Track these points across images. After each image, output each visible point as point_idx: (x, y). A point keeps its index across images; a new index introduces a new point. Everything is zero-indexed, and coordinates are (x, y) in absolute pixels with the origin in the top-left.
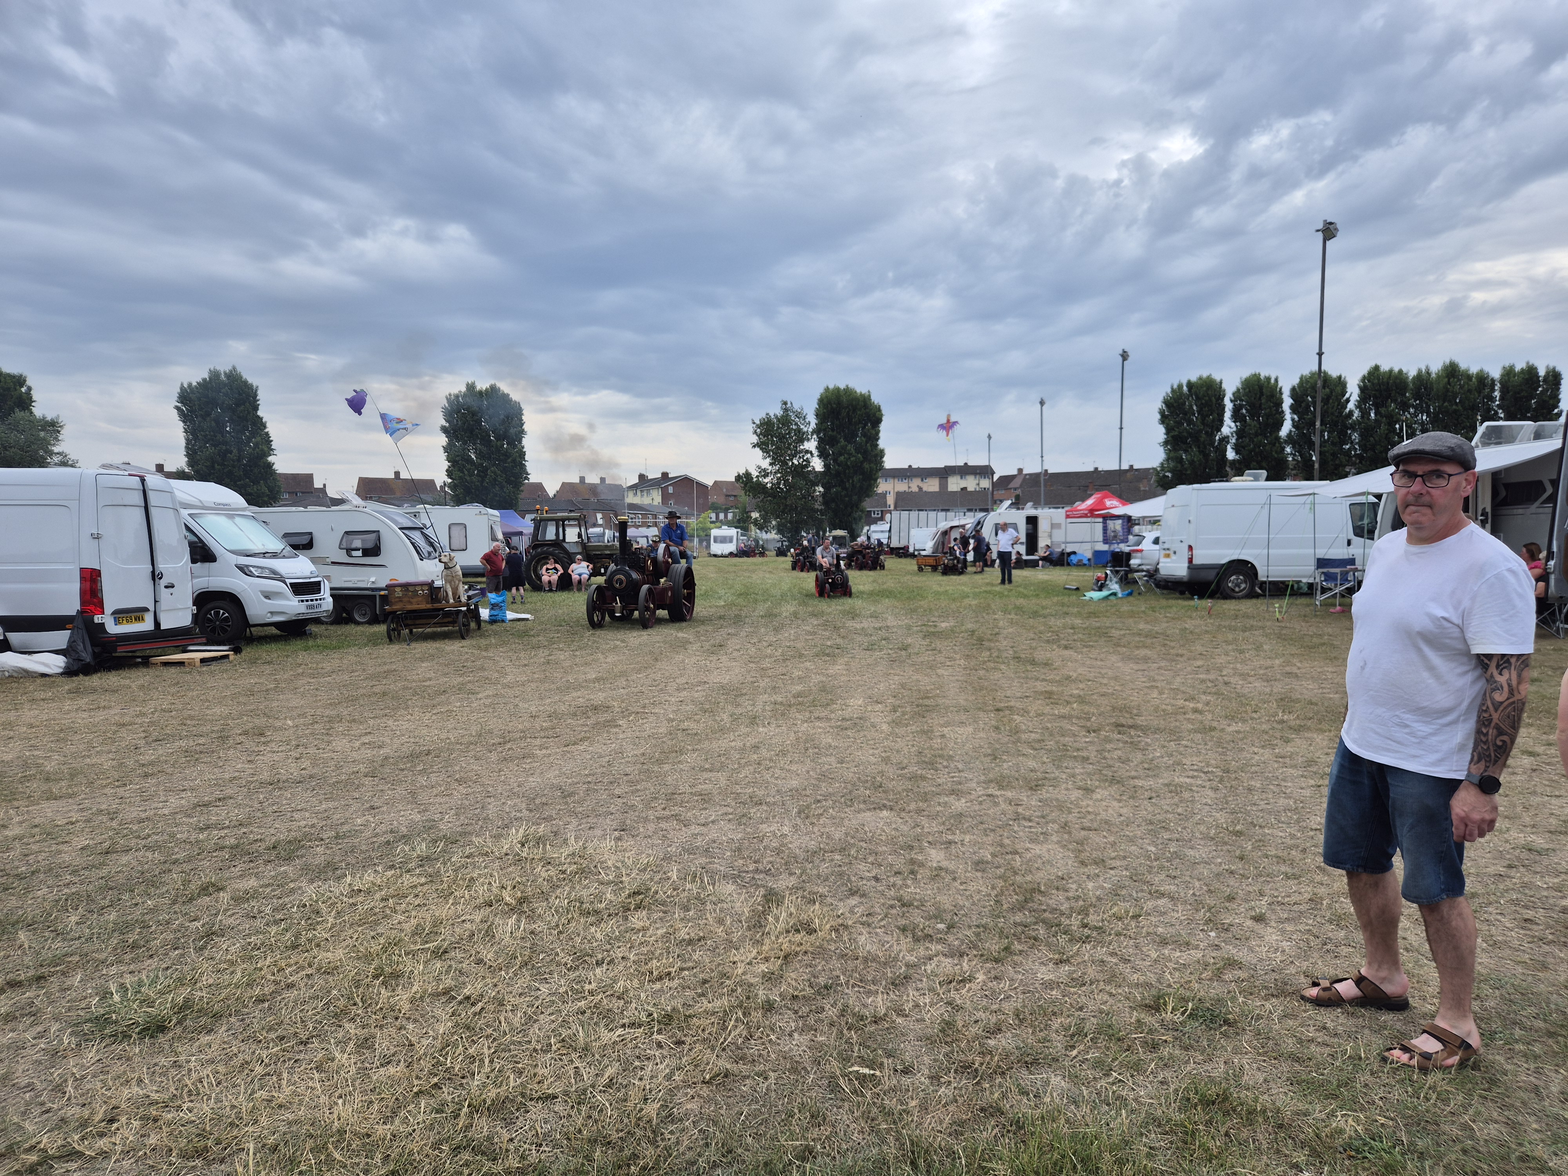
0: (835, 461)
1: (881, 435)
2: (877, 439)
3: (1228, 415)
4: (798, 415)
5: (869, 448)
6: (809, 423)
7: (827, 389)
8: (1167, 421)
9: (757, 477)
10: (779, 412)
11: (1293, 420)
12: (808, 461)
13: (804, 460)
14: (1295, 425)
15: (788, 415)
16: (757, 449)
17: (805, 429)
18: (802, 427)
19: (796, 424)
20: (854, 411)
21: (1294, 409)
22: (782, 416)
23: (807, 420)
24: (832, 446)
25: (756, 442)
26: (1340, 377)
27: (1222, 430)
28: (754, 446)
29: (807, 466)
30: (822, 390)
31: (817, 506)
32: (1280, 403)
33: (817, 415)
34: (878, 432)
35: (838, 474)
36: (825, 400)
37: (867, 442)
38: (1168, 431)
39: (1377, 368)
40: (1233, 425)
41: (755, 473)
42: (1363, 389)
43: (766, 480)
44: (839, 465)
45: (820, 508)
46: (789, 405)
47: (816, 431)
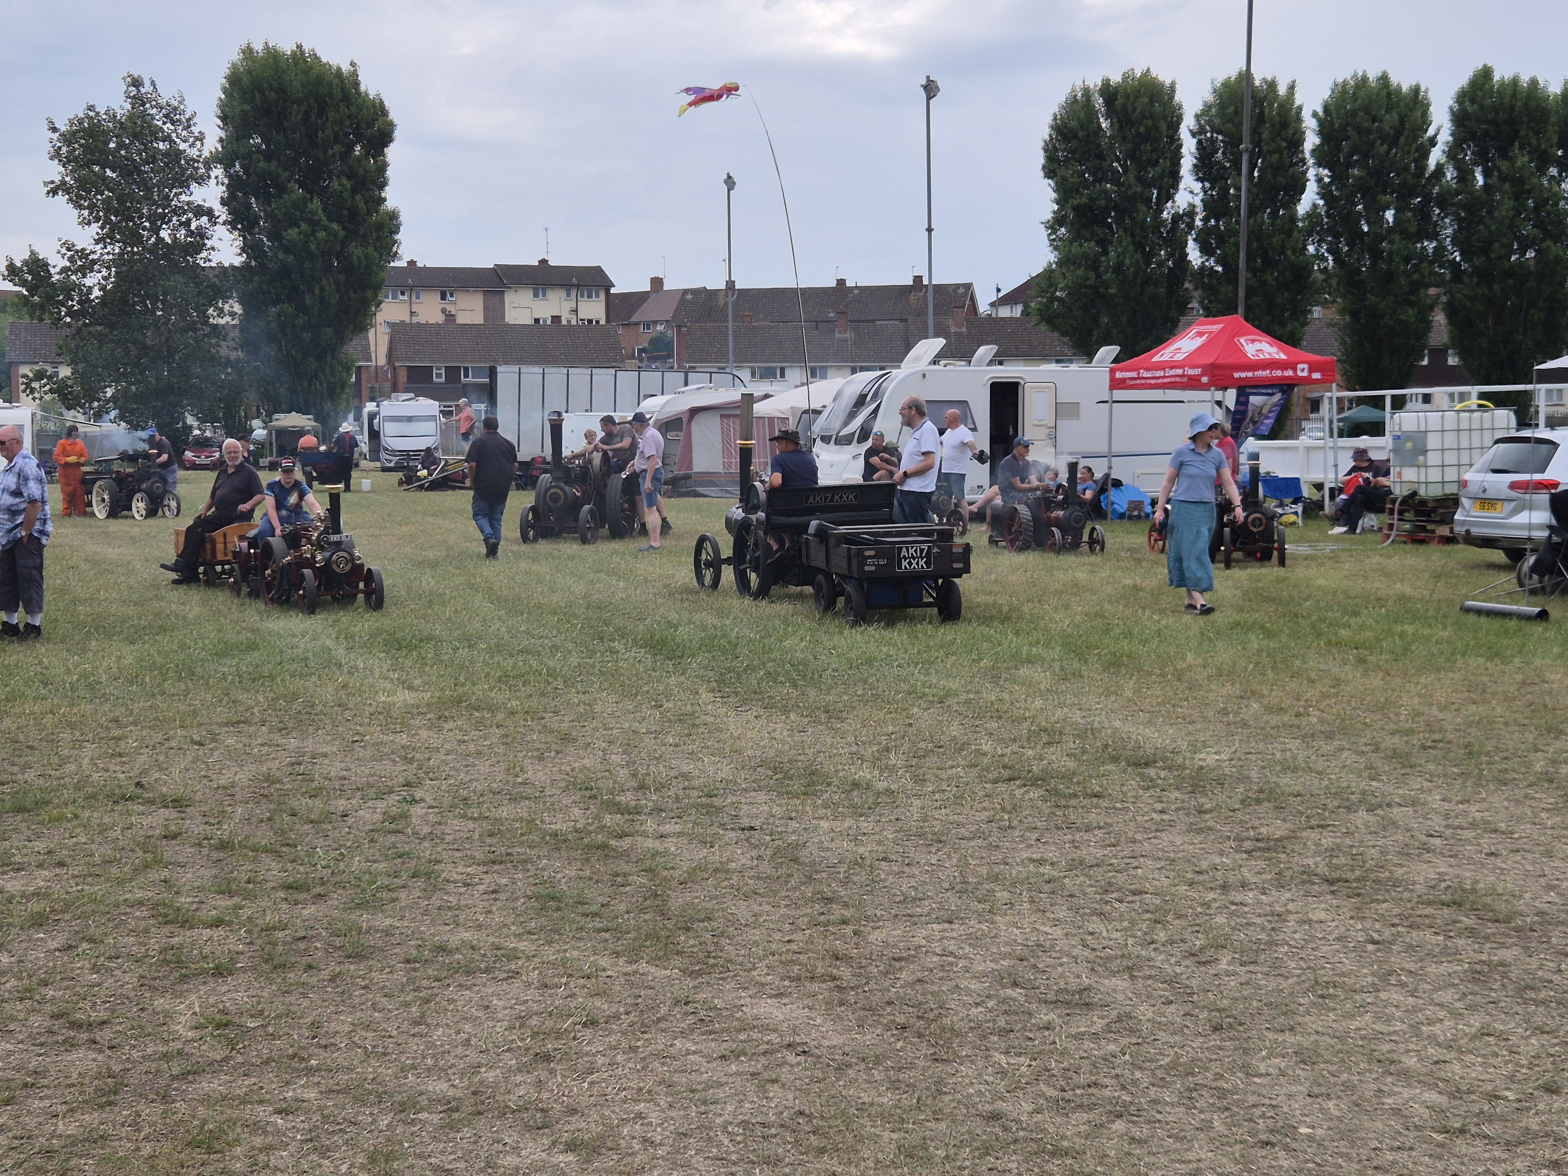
0: (274, 236)
1: (390, 172)
2: (382, 185)
3: (1187, 163)
4: (172, 114)
5: (362, 205)
6: (201, 138)
7: (248, 52)
8: (1061, 172)
9: (64, 270)
10: (121, 107)
11: (1319, 180)
12: (201, 234)
13: (190, 233)
14: (1325, 192)
15: (144, 115)
16: (61, 199)
17: (193, 153)
18: (182, 146)
19: (167, 138)
20: (322, 109)
21: (1323, 157)
22: (131, 117)
23: (196, 130)
24: (265, 198)
25: (57, 179)
26: (1416, 90)
27: (1177, 197)
28: (54, 192)
29: (198, 247)
30: (235, 56)
31: (224, 352)
32: (1297, 141)
33: (224, 118)
34: (382, 167)
35: (284, 272)
36: (245, 80)
37: (354, 191)
38: (1065, 193)
39: (1486, 73)
40: (1197, 187)
41: (57, 262)
42: (1460, 119)
43: (89, 281)
44: (287, 250)
45: (233, 355)
46: (147, 88)
47: (225, 158)
